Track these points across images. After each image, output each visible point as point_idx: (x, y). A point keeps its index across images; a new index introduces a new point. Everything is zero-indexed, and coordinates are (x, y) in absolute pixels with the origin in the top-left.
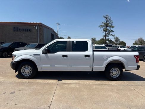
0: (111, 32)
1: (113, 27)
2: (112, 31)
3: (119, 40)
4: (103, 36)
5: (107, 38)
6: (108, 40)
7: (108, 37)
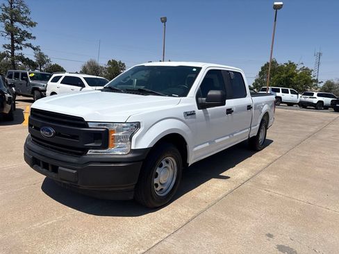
0: (27, 36)
1: (32, 25)
2: (29, 36)
3: (48, 61)
4: (4, 46)
5: (17, 52)
6: (22, 58)
7: (20, 51)
